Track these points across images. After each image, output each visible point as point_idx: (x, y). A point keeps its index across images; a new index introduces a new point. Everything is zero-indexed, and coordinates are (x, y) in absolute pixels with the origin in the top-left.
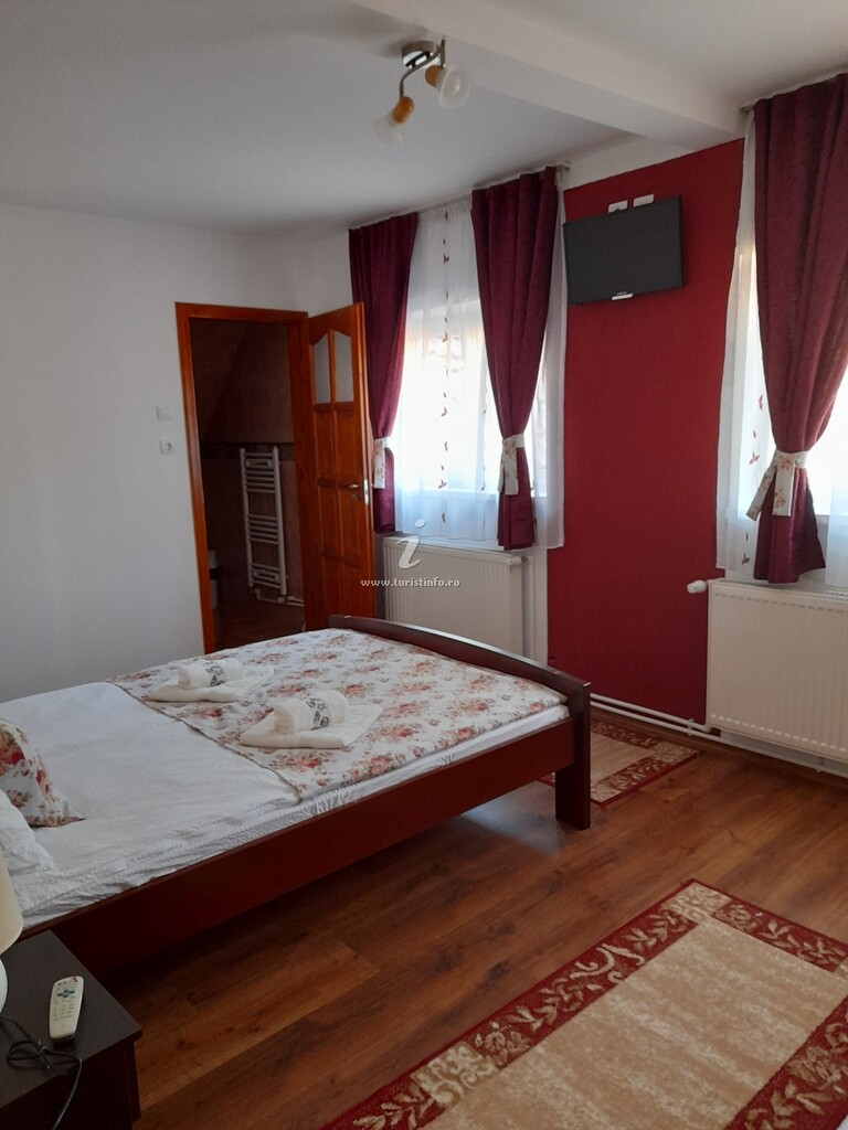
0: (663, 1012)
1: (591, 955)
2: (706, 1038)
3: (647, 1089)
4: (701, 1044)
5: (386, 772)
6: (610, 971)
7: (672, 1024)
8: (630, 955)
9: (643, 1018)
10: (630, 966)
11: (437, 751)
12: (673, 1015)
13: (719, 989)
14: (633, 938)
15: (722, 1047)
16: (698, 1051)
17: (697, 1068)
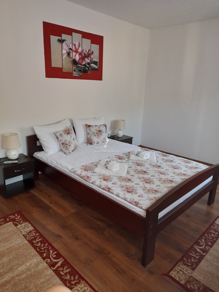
0: (28, 269)
1: (59, 256)
2: (13, 278)
3: (3, 260)
4: (11, 277)
5: (85, 180)
6: (50, 259)
7: (23, 271)
8: (57, 266)
9: (28, 264)
10: (52, 265)
11: (97, 186)
12: (26, 272)
13: (33, 288)
14: (65, 268)
15: (8, 282)
16: (9, 275)
17: (3, 273)
